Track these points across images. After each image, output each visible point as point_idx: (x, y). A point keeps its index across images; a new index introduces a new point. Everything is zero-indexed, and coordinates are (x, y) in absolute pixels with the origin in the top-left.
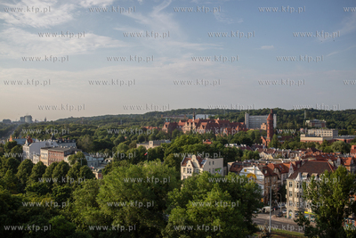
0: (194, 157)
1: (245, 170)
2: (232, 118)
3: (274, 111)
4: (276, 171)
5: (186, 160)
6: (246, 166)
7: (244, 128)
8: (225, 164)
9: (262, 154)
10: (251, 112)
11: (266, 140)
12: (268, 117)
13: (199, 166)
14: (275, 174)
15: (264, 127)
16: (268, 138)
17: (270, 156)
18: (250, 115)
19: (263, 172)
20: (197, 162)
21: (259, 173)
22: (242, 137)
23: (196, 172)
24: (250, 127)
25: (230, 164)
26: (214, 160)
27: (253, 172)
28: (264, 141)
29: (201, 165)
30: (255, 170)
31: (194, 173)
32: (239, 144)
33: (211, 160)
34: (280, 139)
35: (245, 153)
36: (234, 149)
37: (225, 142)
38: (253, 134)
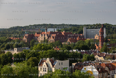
0: (48, 60)
1: (85, 69)
2: (74, 31)
3: (104, 26)
4: (107, 69)
5: (42, 62)
6: (85, 66)
7: (83, 38)
8: (70, 65)
9: (96, 57)
11: (99, 47)
12: (100, 30)
13: (51, 66)
14: (106, 71)
15: (97, 37)
16: (100, 45)
17: (102, 58)
18: (87, 28)
19: (98, 69)
20: (50, 63)
21: (95, 70)
22: (81, 45)
23: (50, 70)
24: (87, 37)
25: (74, 64)
26: (63, 61)
27: (90, 70)
28: (97, 47)
29: (53, 66)
30: (92, 68)
31: (48, 71)
32: (79, 50)
33: (61, 62)
34: (109, 46)
35: (84, 56)
36: (76, 53)
37: (69, 48)
38: (89, 42)
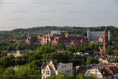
0: (51, 62)
1: (89, 72)
2: (78, 33)
3: (108, 28)
4: (111, 72)
5: (45, 65)
6: (89, 69)
7: (86, 41)
9: (100, 60)
10: (92, 29)
11: (103, 50)
12: (104, 32)
13: (54, 69)
14: (111, 74)
15: (101, 40)
16: (104, 48)
17: (106, 61)
18: (91, 31)
19: (102, 73)
20: (53, 66)
21: (99, 73)
22: (85, 48)
23: (53, 73)
24: (91, 40)
25: (78, 67)
26: (66, 64)
27: (94, 73)
28: (101, 50)
29: (56, 68)
30: (96, 72)
31: (52, 74)
32: (83, 52)
33: (64, 64)
34: (113, 49)
35: (88, 59)
36: (80, 56)
38: (93, 45)
